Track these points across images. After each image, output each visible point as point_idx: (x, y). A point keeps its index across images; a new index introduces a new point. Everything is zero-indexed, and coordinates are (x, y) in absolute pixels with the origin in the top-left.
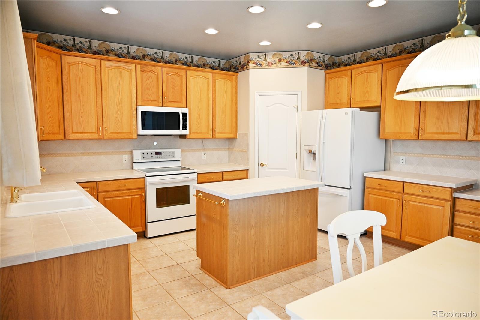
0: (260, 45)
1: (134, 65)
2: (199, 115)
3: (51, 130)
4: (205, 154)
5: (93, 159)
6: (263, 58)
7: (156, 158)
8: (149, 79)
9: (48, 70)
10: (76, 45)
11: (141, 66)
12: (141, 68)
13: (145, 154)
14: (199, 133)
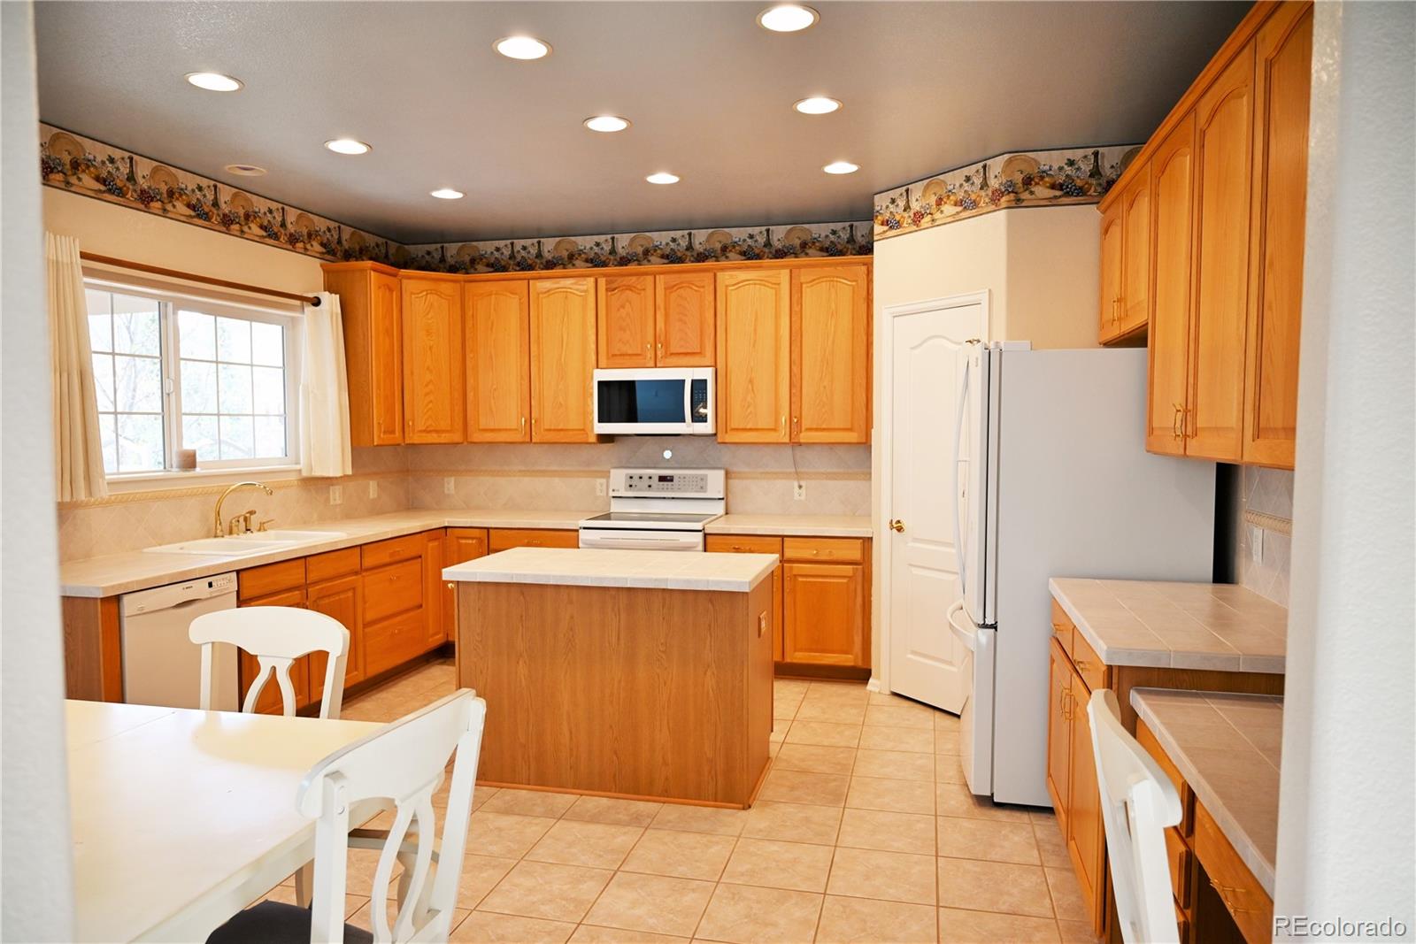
0: (827, 173)
1: (592, 280)
2: (751, 381)
3: (431, 425)
4: (800, 487)
5: (539, 484)
6: (901, 203)
7: (658, 490)
8: (623, 307)
9: (430, 316)
10: (516, 254)
11: (606, 281)
12: (606, 285)
13: (636, 478)
14: (751, 430)
